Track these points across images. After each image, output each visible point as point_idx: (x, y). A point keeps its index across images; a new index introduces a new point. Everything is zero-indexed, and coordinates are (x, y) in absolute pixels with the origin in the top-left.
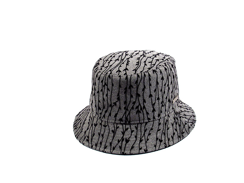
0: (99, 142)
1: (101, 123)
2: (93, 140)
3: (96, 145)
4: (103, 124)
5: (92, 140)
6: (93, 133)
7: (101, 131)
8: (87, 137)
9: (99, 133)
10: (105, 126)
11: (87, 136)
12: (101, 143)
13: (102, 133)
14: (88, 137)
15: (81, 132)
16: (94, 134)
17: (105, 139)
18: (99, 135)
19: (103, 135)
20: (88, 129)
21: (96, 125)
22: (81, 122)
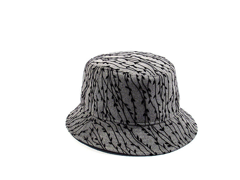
0: (179, 139)
1: (166, 124)
2: (174, 142)
3: (180, 143)
4: (167, 123)
5: (172, 142)
6: (168, 137)
7: (172, 131)
8: (166, 145)
9: (172, 133)
10: (171, 124)
11: (165, 143)
12: (180, 139)
13: (174, 131)
14: (167, 143)
15: (150, 148)
16: (170, 137)
17: (180, 134)
18: (174, 134)
19: (176, 132)
20: (156, 139)
21: (163, 129)
22: (129, 144)
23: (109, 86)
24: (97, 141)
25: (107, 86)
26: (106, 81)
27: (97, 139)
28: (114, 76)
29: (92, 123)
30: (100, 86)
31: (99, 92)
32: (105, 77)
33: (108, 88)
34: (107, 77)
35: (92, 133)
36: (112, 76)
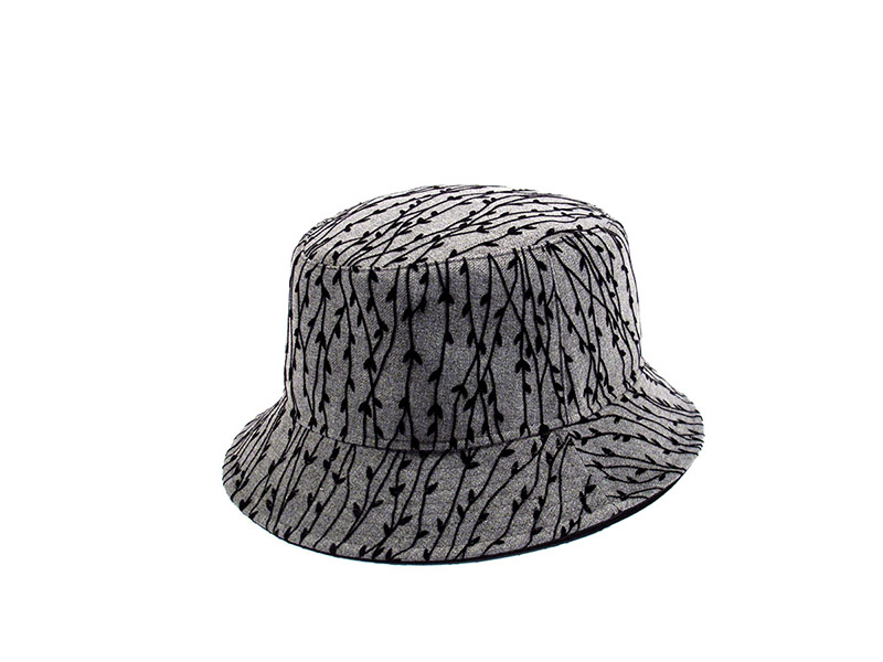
23: (595, 288)
24: (650, 474)
25: (590, 292)
26: (584, 278)
27: (640, 471)
28: (599, 249)
29: (578, 449)
30: (570, 304)
31: (571, 326)
32: (575, 268)
33: (592, 296)
34: (582, 264)
35: (609, 472)
36: (594, 252)
